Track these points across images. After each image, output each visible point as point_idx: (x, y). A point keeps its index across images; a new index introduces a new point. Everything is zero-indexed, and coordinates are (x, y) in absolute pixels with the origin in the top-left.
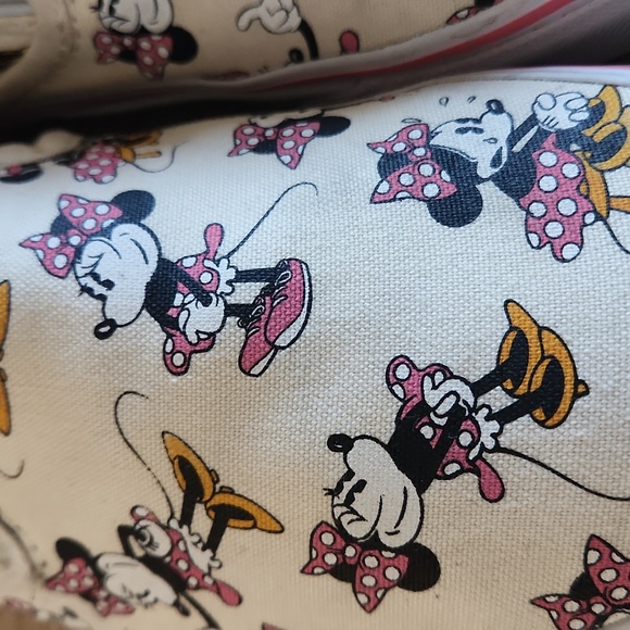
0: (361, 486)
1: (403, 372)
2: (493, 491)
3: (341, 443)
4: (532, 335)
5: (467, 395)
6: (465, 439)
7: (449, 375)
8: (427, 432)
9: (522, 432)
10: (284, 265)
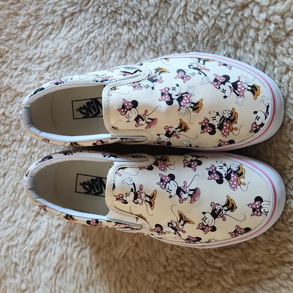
0: (206, 219)
1: (213, 204)
2: (224, 220)
3: (204, 213)
4: (230, 200)
5: (222, 208)
6: (221, 213)
7: (219, 205)
8: (216, 212)
9: (229, 212)
10: (196, 189)
